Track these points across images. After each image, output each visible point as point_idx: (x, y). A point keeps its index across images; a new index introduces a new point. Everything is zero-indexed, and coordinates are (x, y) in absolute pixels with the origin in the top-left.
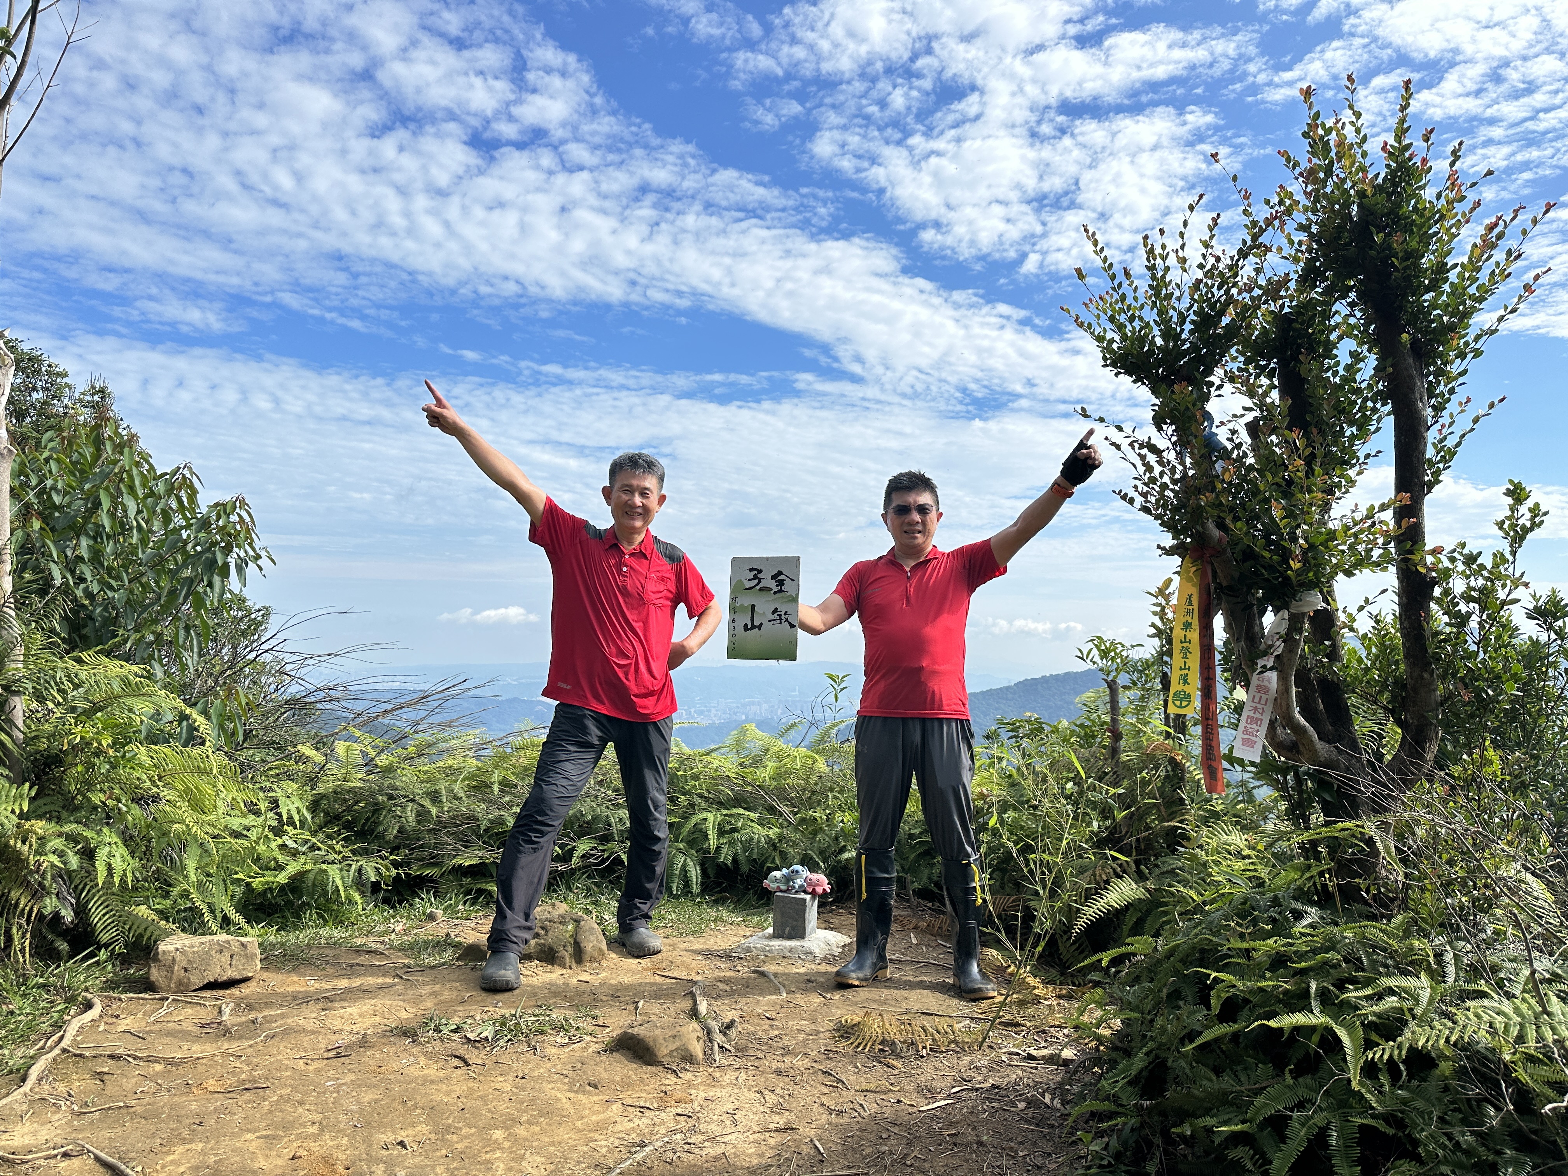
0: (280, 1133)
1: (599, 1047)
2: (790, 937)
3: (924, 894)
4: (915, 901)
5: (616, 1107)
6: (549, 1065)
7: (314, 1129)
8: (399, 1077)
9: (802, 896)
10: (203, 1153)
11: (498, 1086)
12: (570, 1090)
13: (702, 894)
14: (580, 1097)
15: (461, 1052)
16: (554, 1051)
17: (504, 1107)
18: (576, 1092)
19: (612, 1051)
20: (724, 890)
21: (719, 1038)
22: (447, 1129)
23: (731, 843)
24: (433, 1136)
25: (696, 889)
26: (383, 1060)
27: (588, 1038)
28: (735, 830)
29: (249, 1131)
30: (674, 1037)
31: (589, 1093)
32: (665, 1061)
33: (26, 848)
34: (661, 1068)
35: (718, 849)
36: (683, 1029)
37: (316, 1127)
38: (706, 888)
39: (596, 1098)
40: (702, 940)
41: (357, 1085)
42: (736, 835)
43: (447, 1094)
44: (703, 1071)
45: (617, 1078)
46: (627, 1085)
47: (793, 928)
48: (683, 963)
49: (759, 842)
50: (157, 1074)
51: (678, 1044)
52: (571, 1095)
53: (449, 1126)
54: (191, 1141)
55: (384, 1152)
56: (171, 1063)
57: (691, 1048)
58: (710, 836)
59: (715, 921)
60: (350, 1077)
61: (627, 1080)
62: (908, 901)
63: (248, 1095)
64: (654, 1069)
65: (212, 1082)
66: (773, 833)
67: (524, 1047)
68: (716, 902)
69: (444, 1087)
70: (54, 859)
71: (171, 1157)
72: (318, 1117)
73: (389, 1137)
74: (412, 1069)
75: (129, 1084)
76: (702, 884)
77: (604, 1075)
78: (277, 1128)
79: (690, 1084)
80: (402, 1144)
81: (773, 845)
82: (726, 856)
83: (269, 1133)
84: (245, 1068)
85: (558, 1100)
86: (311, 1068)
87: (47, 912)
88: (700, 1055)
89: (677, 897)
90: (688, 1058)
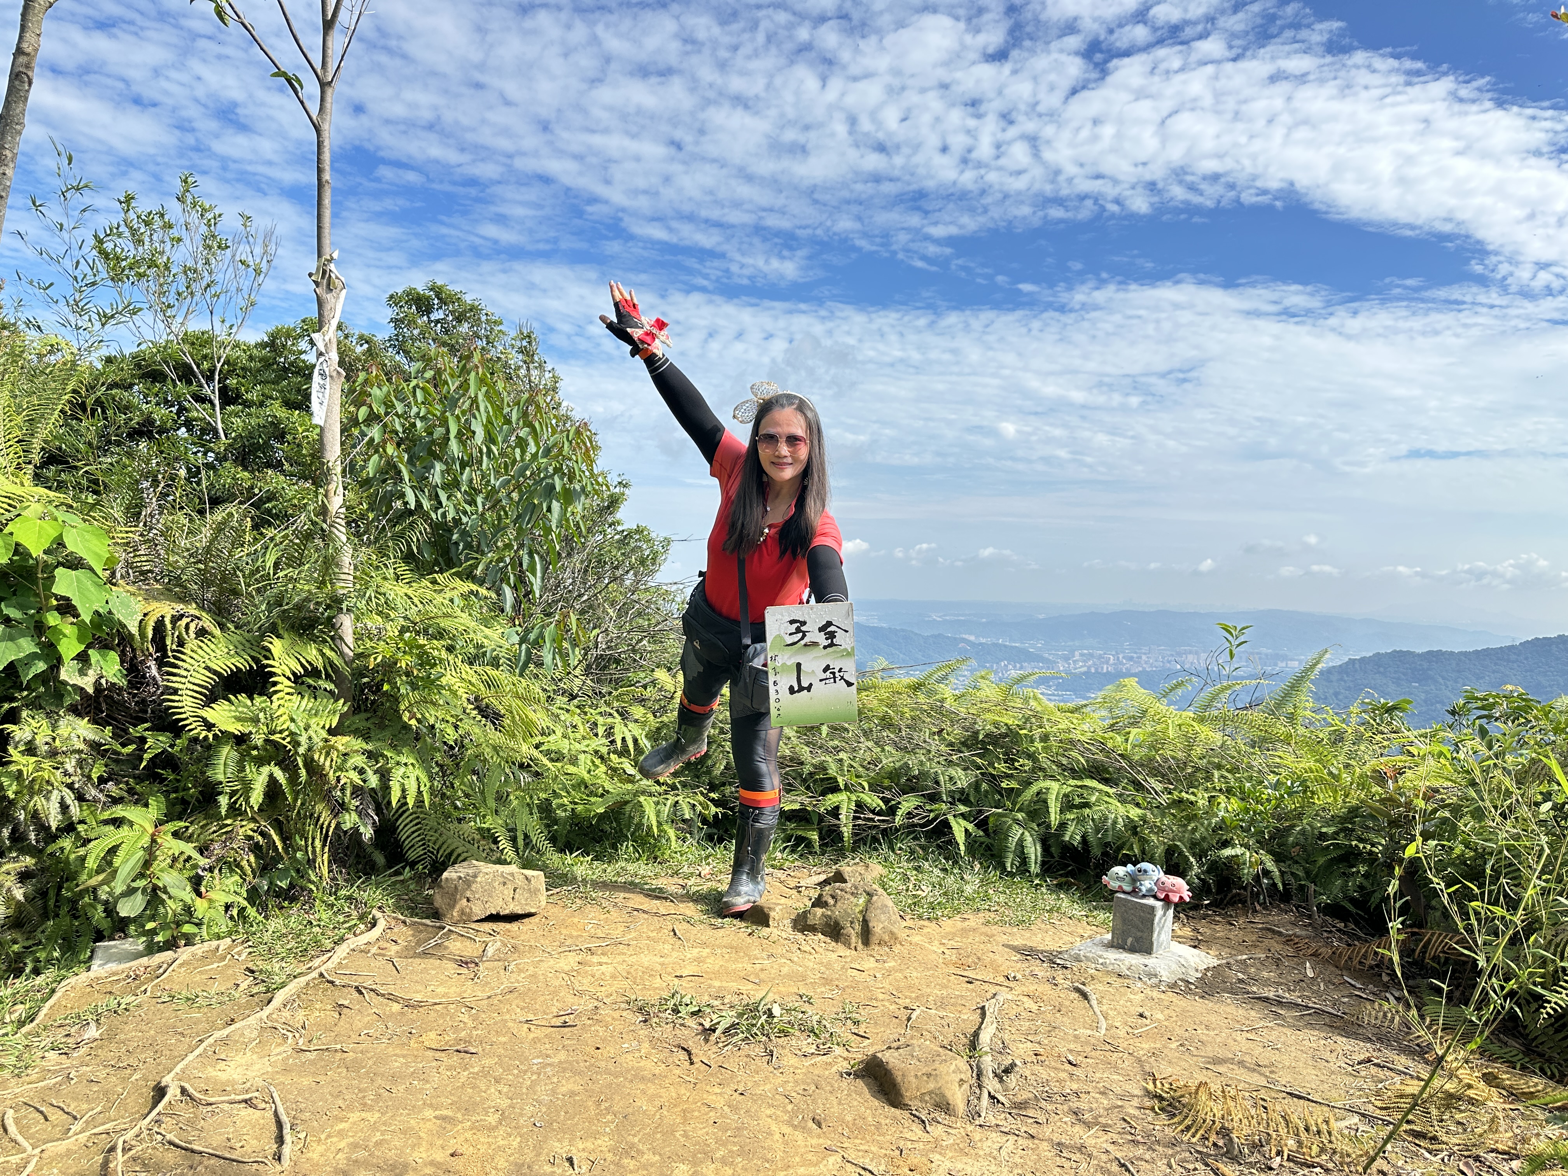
0: (459, 1116)
1: (844, 1066)
2: (1132, 950)
3: (1334, 910)
4: (1319, 918)
5: (834, 1160)
6: (781, 1079)
7: (493, 1119)
8: (611, 1066)
9: (1151, 901)
10: (374, 1127)
11: (710, 1099)
12: (789, 1123)
13: (1042, 875)
14: (799, 1135)
15: (690, 1044)
16: (794, 1061)
17: (702, 1132)
18: (795, 1127)
19: (857, 1075)
20: (1071, 874)
21: (991, 1084)
22: (630, 1151)
23: (1081, 821)
24: (609, 1156)
25: (1034, 868)
26: (604, 1040)
27: (838, 1050)
28: (1087, 805)
29: (431, 1105)
30: (929, 1075)
31: (810, 1132)
32: (914, 1104)
33: (328, 763)
34: (906, 1114)
35: (1063, 825)
36: (943, 1069)
37: (497, 1116)
38: (1047, 868)
39: (814, 1141)
40: (1027, 934)
41: (563, 1068)
42: (1087, 811)
43: (651, 1100)
44: (961, 1127)
45: (849, 1118)
46: (858, 1129)
47: (1137, 940)
48: (992, 962)
49: (1115, 822)
50: (392, 1014)
51: (931, 1086)
52: (787, 1130)
53: (632, 1146)
54: (371, 1109)
55: (548, 1168)
56: (409, 1004)
57: (948, 1094)
58: (1052, 810)
59: (1050, 911)
60: (562, 1056)
61: (860, 1122)
62: (1310, 917)
63: (456, 1057)
64: (897, 1112)
65: (432, 1035)
66: (1135, 813)
67: (759, 1050)
68: (1060, 886)
69: (652, 1089)
70: (355, 777)
71: (342, 1126)
72: (504, 1103)
73: (561, 1148)
74: (629, 1057)
75: (359, 1022)
76: (1043, 863)
77: (836, 1109)
78: (459, 1109)
79: (937, 1144)
80: (570, 1160)
81: (1133, 828)
82: (1073, 835)
83: (449, 1113)
84: (470, 1024)
85: (770, 1134)
86: (531, 1036)
87: (347, 826)
88: (960, 1106)
89: (1011, 875)
90: (944, 1106)
